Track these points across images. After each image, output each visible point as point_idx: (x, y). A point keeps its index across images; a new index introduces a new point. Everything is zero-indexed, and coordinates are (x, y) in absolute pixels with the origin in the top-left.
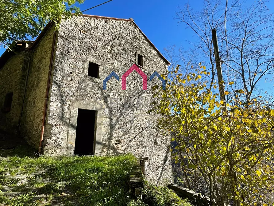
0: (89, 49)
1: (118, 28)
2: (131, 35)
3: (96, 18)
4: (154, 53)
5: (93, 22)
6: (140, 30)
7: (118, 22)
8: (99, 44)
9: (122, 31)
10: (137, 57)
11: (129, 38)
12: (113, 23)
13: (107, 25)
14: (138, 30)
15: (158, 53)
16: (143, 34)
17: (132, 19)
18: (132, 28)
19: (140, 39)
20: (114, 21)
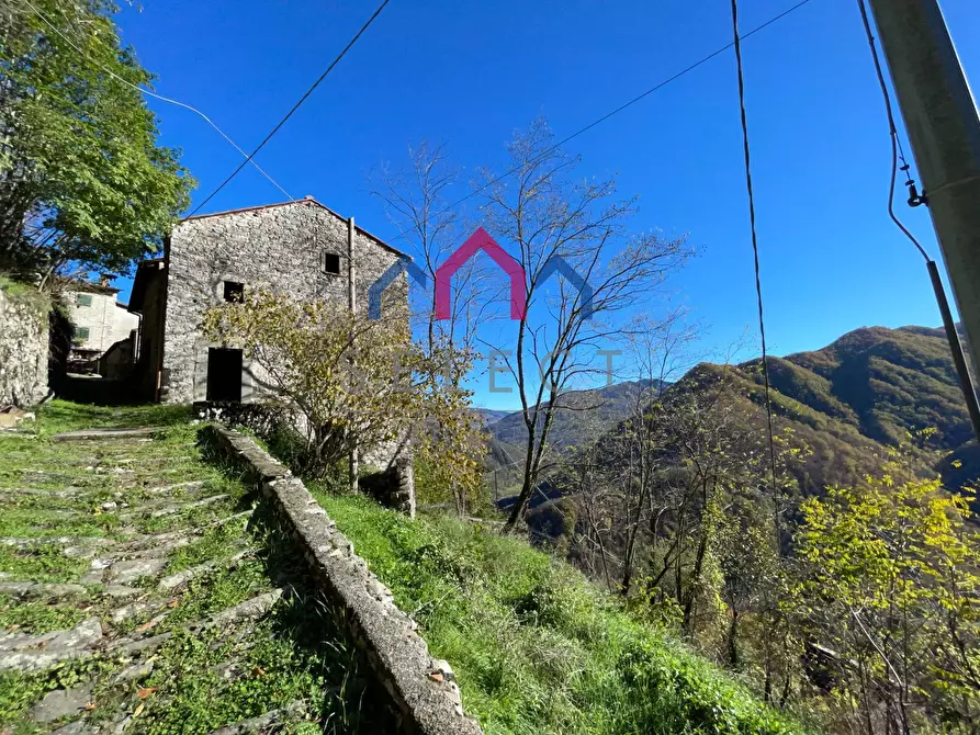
0: (223, 263)
1: (281, 219)
2: (311, 225)
3: (234, 213)
4: (369, 245)
5: (229, 221)
6: (330, 212)
7: (280, 208)
8: (242, 253)
9: (288, 222)
10: (324, 260)
11: (306, 231)
12: (270, 213)
13: (257, 220)
14: (326, 212)
15: (379, 243)
16: (337, 217)
17: (309, 197)
18: (311, 212)
19: (332, 227)
20: (271, 209)
